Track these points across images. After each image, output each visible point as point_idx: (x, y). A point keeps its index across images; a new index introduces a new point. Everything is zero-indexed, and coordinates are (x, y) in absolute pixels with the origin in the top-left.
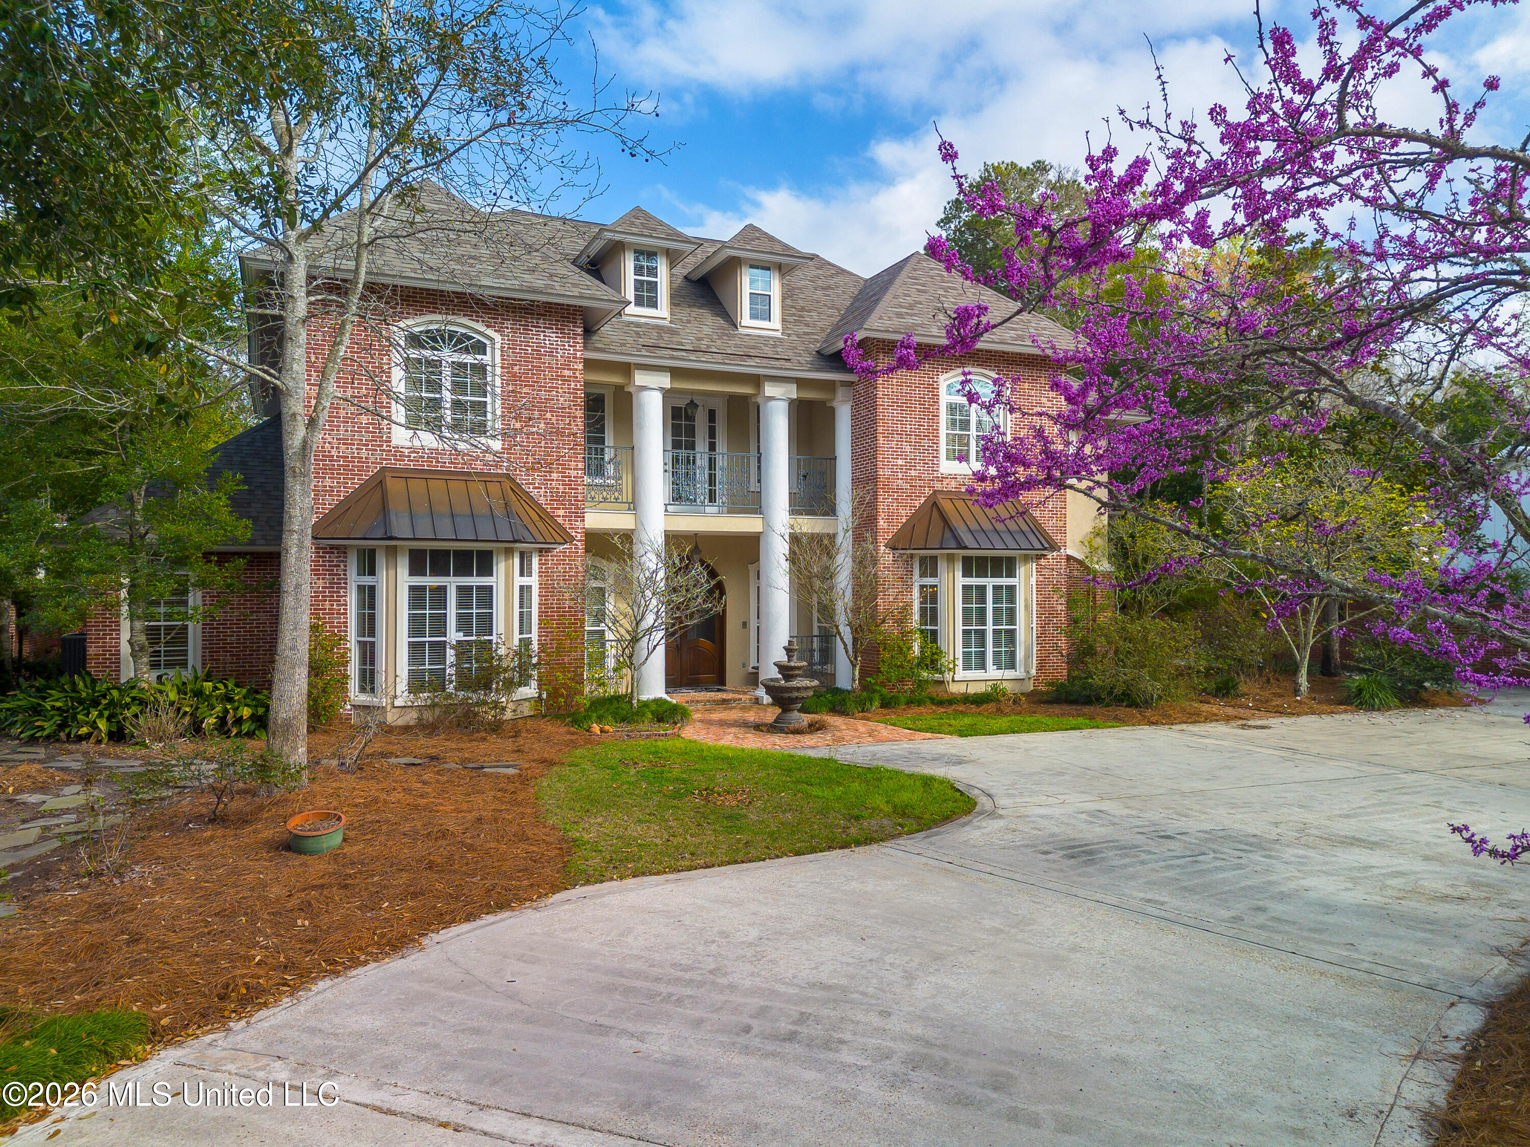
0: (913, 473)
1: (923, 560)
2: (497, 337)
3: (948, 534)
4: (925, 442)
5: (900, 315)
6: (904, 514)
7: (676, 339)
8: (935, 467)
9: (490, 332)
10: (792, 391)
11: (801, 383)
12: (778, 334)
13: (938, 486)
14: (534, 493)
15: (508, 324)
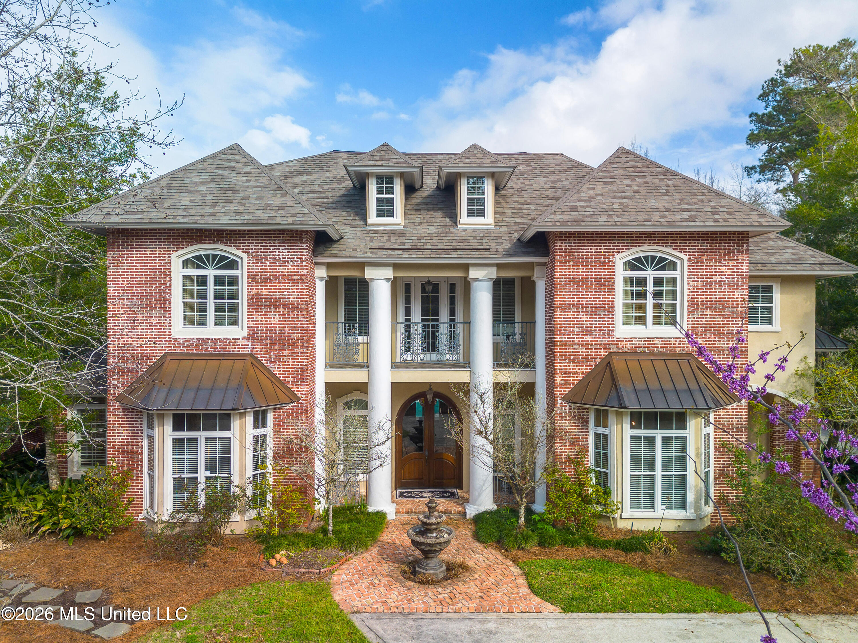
0: (589, 338)
1: (597, 412)
2: (245, 256)
3: (614, 394)
4: (602, 313)
5: (574, 209)
6: (580, 373)
7: (402, 240)
8: (610, 332)
9: (239, 253)
10: (493, 273)
11: (500, 266)
12: (492, 228)
13: (613, 348)
14: (271, 366)
15: (252, 246)
